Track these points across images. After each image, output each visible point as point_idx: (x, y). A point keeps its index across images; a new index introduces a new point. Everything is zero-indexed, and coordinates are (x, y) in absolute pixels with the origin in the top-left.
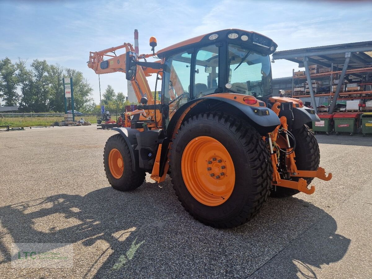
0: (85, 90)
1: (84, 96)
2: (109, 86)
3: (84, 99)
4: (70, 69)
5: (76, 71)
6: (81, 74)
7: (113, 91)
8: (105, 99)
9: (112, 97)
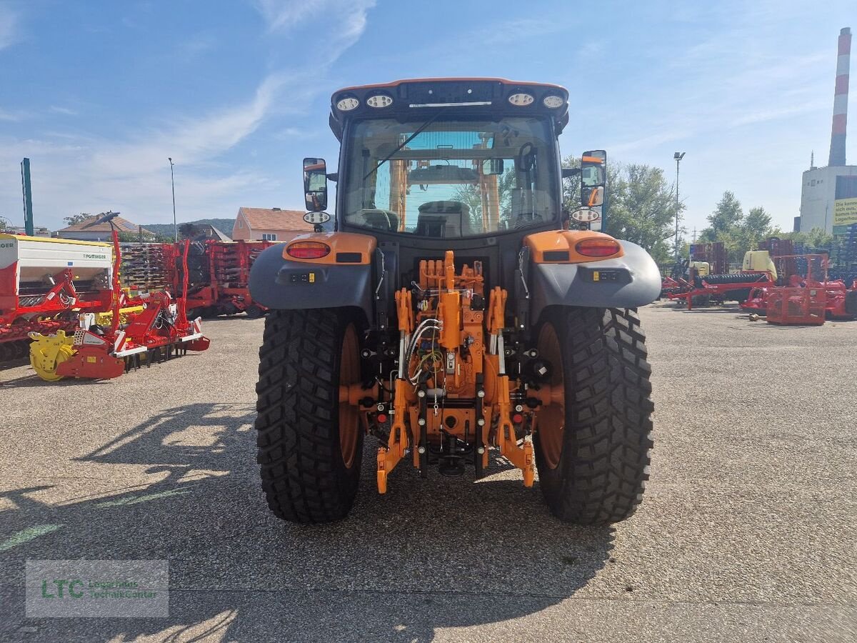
0: (667, 209)
1: (663, 223)
2: (729, 196)
3: (664, 229)
4: (637, 165)
5: (651, 168)
6: (659, 172)
7: (737, 205)
8: (712, 227)
9: (732, 223)
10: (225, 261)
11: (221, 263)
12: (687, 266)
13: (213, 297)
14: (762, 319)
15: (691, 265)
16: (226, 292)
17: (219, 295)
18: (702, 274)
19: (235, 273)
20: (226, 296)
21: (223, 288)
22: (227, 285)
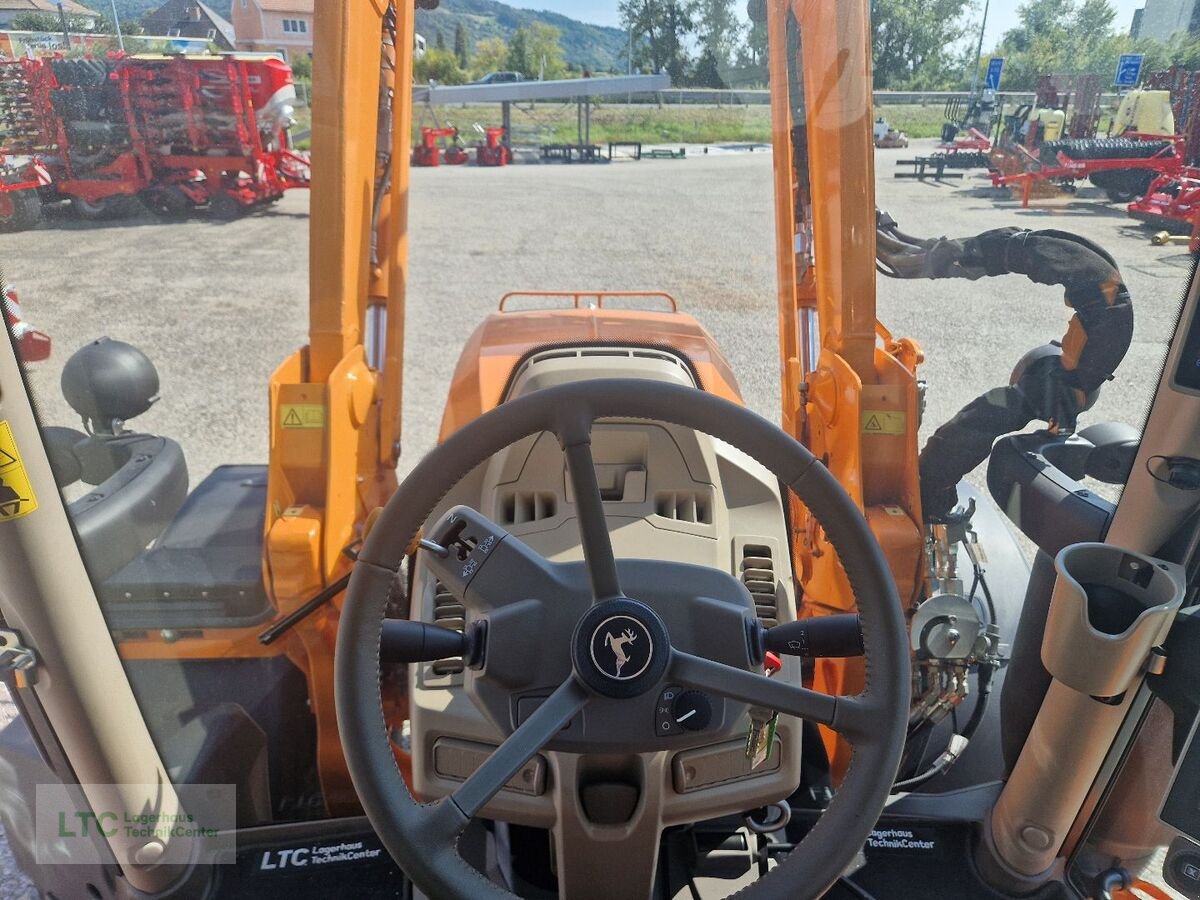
1: (946, 16)
3: (946, 27)
9: (1055, 18)
10: (155, 97)
11: (148, 103)
12: (1026, 116)
13: (142, 175)
14: (1177, 243)
15: (1033, 115)
16: (166, 164)
17: (154, 170)
18: (1051, 136)
19: (178, 124)
20: (168, 171)
21: (159, 155)
22: (166, 150)
